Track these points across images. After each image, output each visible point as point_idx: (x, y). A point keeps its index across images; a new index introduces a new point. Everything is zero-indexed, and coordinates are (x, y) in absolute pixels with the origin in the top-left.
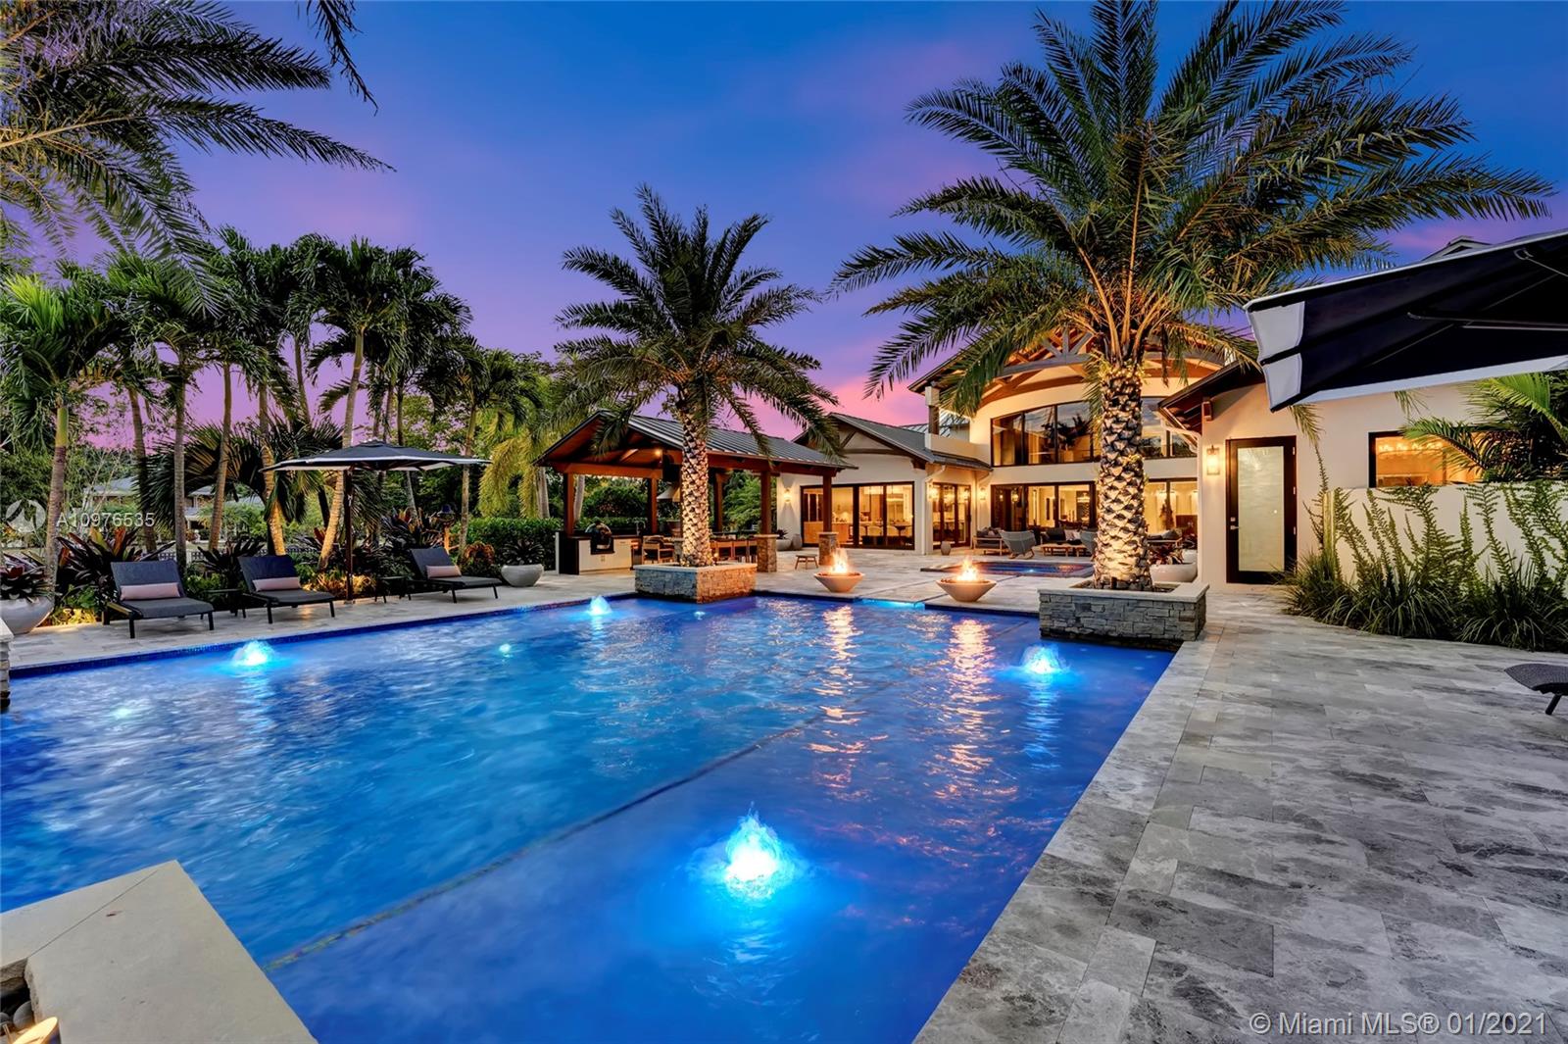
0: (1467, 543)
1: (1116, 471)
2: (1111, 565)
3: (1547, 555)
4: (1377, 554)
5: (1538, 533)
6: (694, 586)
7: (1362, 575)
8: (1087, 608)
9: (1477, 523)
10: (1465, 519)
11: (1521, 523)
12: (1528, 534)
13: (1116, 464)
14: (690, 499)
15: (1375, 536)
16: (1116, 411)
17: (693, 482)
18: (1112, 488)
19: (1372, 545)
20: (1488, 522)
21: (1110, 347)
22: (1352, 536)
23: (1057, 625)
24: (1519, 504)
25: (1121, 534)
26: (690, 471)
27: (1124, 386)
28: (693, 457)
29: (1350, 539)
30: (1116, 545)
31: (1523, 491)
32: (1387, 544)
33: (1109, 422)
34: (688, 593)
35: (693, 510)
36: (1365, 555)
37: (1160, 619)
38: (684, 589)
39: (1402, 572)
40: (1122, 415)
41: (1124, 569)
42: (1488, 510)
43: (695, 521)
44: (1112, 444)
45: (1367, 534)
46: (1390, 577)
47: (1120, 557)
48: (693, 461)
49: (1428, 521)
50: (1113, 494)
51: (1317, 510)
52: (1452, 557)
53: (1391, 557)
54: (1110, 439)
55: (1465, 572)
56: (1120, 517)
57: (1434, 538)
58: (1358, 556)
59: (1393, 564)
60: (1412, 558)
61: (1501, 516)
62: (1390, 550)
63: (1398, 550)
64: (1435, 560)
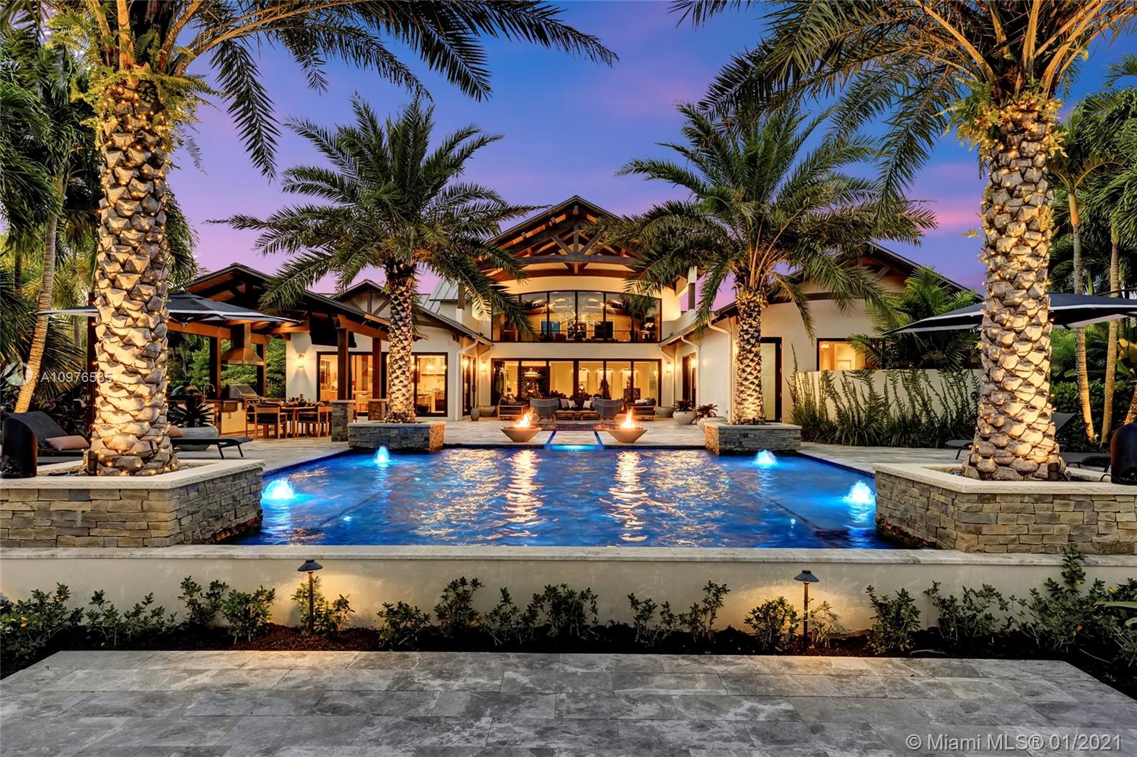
0: (887, 399)
1: (751, 356)
2: (748, 411)
3: (916, 403)
4: (847, 405)
5: (913, 393)
6: (427, 439)
7: (839, 417)
8: (746, 436)
9: (890, 388)
10: (886, 387)
11: (907, 389)
12: (909, 394)
13: (750, 352)
14: (401, 363)
15: (846, 395)
16: (750, 320)
17: (404, 348)
18: (748, 366)
19: (845, 400)
20: (895, 388)
21: (748, 282)
22: (834, 396)
23: (729, 447)
24: (906, 380)
25: (754, 393)
26: (402, 338)
27: (755, 307)
28: (405, 326)
29: (833, 398)
30: (751, 399)
31: (908, 373)
32: (852, 400)
33: (746, 327)
34: (419, 445)
35: (404, 373)
36: (841, 406)
37: (784, 439)
38: (416, 441)
39: (859, 414)
40: (754, 323)
41: (755, 413)
42: (895, 382)
43: (406, 383)
44: (748, 340)
45: (842, 395)
46: (853, 417)
47: (753, 407)
48: (405, 329)
49: (870, 387)
50: (748, 370)
51: (792, 383)
52: (880, 406)
53: (854, 406)
54: (746, 337)
55: (886, 413)
56: (752, 383)
57: (873, 396)
58: (837, 407)
59: (854, 410)
60: (863, 407)
61: (900, 384)
62: (853, 403)
63: (857, 403)
64: (873, 407)
